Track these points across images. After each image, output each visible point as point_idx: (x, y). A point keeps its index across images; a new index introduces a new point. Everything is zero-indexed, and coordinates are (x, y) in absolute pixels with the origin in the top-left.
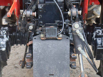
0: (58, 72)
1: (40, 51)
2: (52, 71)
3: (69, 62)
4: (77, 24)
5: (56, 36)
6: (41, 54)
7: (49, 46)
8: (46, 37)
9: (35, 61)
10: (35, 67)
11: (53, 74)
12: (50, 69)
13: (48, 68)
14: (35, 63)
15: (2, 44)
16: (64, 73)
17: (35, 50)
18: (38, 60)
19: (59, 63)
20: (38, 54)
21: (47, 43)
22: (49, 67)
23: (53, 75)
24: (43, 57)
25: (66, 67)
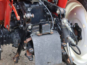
0: (53, 60)
1: (39, 45)
2: (50, 59)
3: (61, 50)
4: (65, 20)
6: (40, 47)
7: (45, 40)
8: (43, 33)
9: (36, 54)
10: (37, 59)
12: (48, 58)
13: (46, 58)
14: (36, 55)
16: (58, 60)
17: (35, 45)
18: (38, 52)
19: (54, 52)
20: (38, 48)
21: (43, 38)
24: (42, 50)
25: (59, 55)
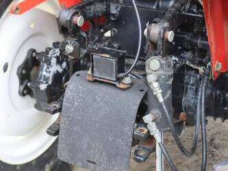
0: (104, 161)
1: (78, 104)
2: (94, 154)
5: (114, 79)
6: (77, 110)
7: (97, 97)
8: (95, 75)
9: (65, 123)
10: (63, 136)
11: (95, 161)
13: (86, 145)
14: (63, 127)
15: (45, 76)
16: (116, 166)
17: (68, 99)
18: (71, 121)
19: (110, 139)
20: (73, 109)
22: (89, 144)
23: (94, 163)
24: (80, 118)
25: (122, 153)
